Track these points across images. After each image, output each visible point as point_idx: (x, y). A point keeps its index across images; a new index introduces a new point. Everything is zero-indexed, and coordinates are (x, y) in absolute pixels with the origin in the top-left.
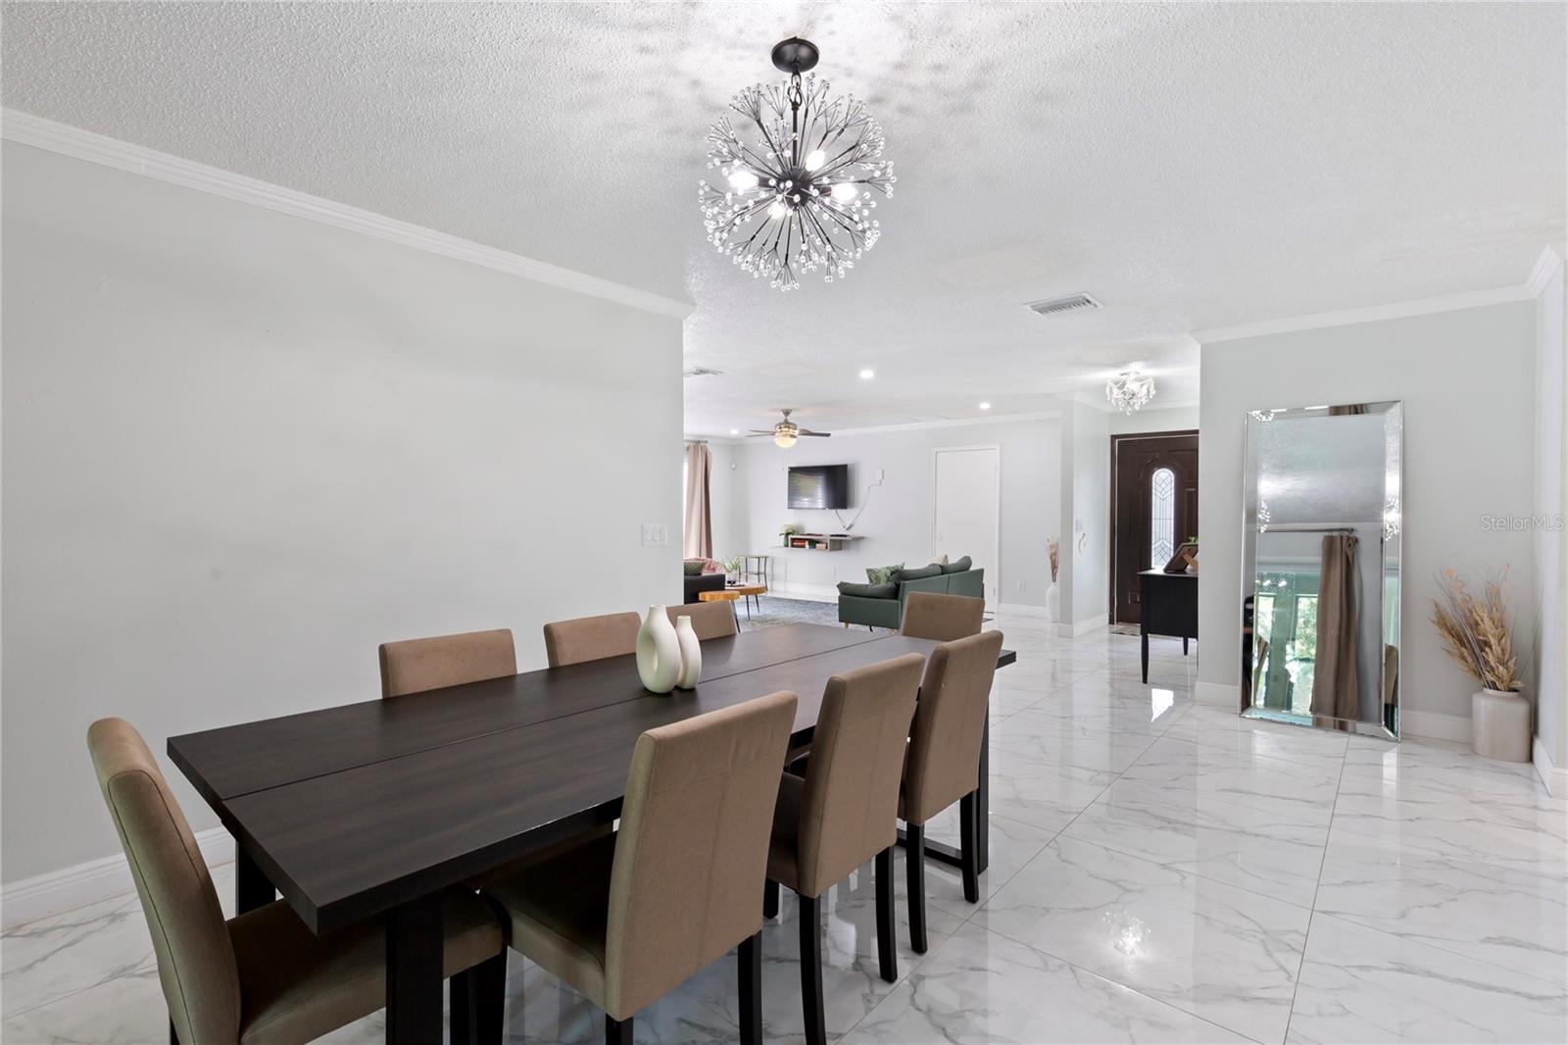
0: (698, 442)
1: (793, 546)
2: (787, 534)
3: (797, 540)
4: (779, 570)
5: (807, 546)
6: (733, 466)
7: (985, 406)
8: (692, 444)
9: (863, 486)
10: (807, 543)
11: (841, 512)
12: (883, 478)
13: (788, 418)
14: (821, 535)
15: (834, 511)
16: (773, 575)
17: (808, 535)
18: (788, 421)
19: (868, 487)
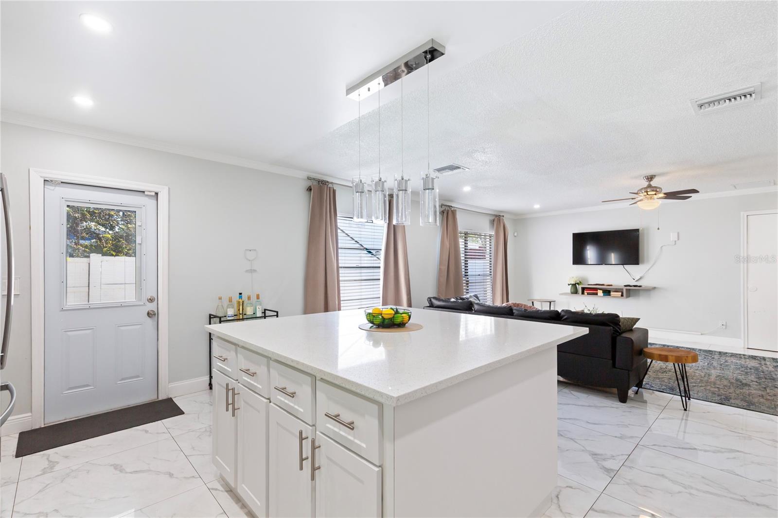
0: (499, 216)
1: (584, 293)
2: (575, 284)
3: (588, 289)
5: (600, 295)
6: (515, 235)
8: (495, 218)
10: (599, 291)
11: (628, 267)
12: (678, 240)
13: (652, 183)
18: (653, 186)
19: (660, 246)
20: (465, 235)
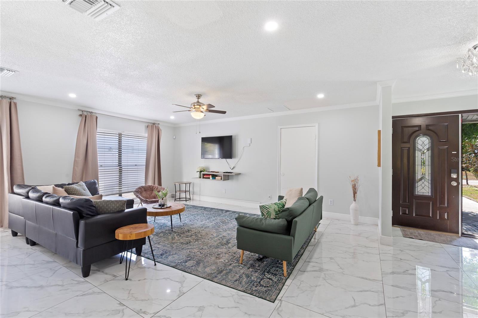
0: (154, 124)
1: (204, 178)
2: (201, 172)
3: (205, 175)
4: (196, 189)
5: (211, 178)
6: (174, 137)
7: (321, 96)
8: (150, 124)
9: (240, 146)
10: (211, 176)
11: (228, 160)
12: (251, 143)
13: (199, 100)
14: (218, 172)
15: (224, 160)
16: (193, 192)
17: (211, 172)
18: (200, 102)
19: (243, 147)
20: (119, 135)
